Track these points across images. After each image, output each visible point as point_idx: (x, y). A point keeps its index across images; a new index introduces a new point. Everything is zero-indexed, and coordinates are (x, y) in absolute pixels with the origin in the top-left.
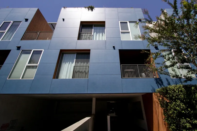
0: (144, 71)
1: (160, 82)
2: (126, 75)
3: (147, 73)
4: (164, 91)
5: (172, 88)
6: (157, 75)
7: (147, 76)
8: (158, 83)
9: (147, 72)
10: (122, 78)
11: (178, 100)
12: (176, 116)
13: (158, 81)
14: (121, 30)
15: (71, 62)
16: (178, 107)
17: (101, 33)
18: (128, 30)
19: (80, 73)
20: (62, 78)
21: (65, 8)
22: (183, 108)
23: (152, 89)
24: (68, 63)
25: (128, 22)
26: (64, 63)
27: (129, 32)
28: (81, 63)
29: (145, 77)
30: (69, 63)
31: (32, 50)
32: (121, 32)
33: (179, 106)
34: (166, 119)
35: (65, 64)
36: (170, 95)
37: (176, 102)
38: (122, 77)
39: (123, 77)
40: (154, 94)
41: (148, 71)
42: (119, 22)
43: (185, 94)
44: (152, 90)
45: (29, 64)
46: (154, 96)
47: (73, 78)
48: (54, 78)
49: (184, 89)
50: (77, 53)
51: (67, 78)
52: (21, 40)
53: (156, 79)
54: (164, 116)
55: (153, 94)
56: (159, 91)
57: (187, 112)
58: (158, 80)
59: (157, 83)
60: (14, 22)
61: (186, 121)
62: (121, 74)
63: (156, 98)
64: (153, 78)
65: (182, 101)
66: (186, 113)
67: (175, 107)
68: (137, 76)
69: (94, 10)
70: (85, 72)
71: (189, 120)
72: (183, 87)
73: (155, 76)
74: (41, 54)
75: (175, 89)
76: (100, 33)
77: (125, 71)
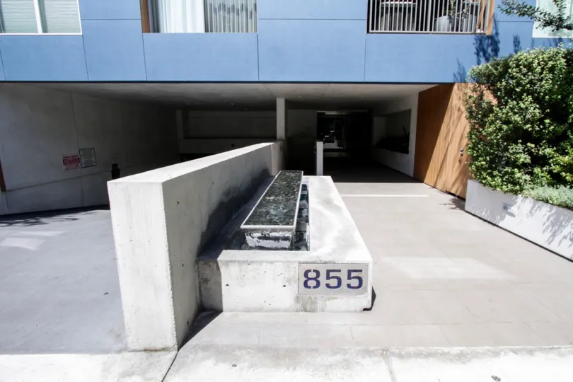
0: (450, 6)
1: (489, 50)
2: (384, 21)
3: (458, 16)
4: (496, 69)
5: (526, 60)
6: (490, 22)
7: (456, 27)
8: (481, 54)
9: (458, 11)
10: (368, 32)
11: (527, 96)
12: (501, 138)
13: (485, 47)
16: (517, 115)
19: (229, 13)
20: (173, 32)
22: (532, 116)
23: (456, 73)
29: (446, 32)
33: (522, 111)
34: (470, 146)
36: (510, 81)
37: (518, 102)
38: (370, 31)
39: (373, 29)
40: (458, 86)
41: (463, 8)
43: (560, 78)
44: (455, 75)
46: (457, 92)
47: (207, 30)
48: (146, 29)
49: (565, 62)
51: (190, 31)
53: (481, 39)
54: (465, 141)
55: (455, 87)
56: (479, 73)
57: (537, 129)
58: (487, 42)
59: (478, 54)
61: (523, 150)
62: (366, 18)
63: (460, 98)
64: (473, 36)
65: (537, 100)
66: (534, 129)
67: (509, 114)
68: (421, 27)
70: (244, 8)
71: (532, 148)
72: (563, 58)
73: (479, 28)
75: (537, 61)
77: (383, 5)
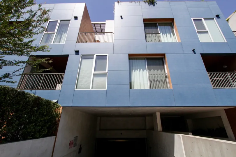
14: (197, 29)
15: (141, 70)
17: (169, 34)
18: (205, 29)
21: (119, 3)
24: (138, 70)
25: (203, 19)
26: (133, 70)
27: (208, 32)
28: (154, 70)
30: (140, 71)
31: (94, 55)
32: (197, 32)
35: (135, 71)
38: (214, 87)
42: (192, 19)
45: (95, 72)
50: (147, 58)
52: (77, 43)
60: (61, 21)
69: (155, 4)
74: (106, 59)
76: (167, 34)
